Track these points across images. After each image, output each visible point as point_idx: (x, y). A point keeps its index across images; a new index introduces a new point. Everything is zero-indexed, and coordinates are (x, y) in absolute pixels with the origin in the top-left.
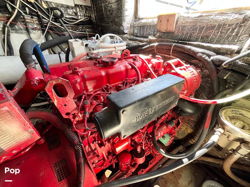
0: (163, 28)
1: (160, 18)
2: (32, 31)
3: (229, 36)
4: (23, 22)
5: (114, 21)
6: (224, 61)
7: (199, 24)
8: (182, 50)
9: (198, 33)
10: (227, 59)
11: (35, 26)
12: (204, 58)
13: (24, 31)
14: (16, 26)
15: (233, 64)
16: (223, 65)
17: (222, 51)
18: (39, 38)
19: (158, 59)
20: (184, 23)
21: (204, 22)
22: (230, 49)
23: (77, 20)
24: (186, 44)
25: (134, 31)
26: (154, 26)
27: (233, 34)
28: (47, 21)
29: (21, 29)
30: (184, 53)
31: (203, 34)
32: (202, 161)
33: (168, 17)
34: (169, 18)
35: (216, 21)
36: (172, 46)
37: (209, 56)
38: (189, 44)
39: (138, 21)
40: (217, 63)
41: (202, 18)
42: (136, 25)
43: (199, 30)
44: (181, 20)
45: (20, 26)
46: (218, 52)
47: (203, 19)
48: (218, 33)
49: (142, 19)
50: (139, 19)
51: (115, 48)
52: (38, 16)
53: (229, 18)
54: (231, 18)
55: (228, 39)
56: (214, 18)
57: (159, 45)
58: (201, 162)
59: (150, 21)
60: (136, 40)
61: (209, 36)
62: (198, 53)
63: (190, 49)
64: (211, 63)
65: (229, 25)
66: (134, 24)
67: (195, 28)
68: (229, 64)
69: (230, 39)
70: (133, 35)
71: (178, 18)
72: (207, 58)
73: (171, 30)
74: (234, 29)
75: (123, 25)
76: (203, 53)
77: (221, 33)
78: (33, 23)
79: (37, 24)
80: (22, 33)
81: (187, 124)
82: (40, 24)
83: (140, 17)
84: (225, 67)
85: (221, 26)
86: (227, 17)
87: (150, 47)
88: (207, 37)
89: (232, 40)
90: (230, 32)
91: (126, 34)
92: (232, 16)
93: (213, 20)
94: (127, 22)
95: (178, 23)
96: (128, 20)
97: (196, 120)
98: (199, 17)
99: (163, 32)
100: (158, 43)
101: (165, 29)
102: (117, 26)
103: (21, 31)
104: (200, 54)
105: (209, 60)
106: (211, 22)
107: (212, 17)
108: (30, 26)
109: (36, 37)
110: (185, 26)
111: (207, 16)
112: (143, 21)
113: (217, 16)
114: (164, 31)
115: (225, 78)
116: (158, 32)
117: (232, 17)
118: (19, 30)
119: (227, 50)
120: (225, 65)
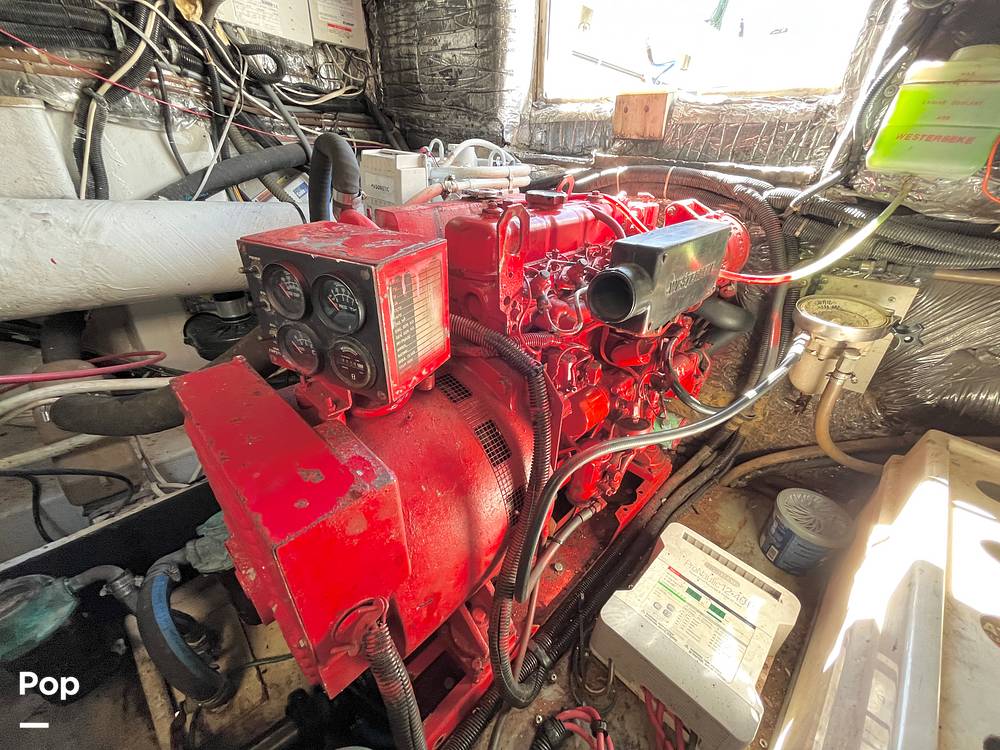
0: (634, 129)
1: (623, 103)
2: (180, 119)
3: (792, 149)
4: (153, 86)
5: (462, 105)
6: (791, 199)
7: (724, 121)
8: (695, 183)
9: (725, 144)
10: (798, 194)
11: (192, 105)
12: (749, 196)
13: (150, 120)
14: (127, 100)
15: (809, 203)
16: (791, 205)
17: (784, 180)
18: (198, 147)
19: (646, 199)
20: (689, 118)
21: (737, 117)
22: (799, 174)
23: (321, 93)
24: (701, 168)
25: (532, 136)
26: (602, 123)
27: (801, 145)
28: (230, 90)
29: (143, 112)
30: (699, 189)
31: (736, 145)
32: (761, 469)
33: (645, 101)
34: (649, 103)
35: (763, 116)
36: (666, 174)
37: (761, 190)
38: (708, 168)
39: (545, 107)
40: (779, 206)
41: (732, 107)
42: (540, 120)
43: (726, 137)
44: (680, 111)
45: (139, 99)
46: (775, 180)
47: (733, 110)
48: (769, 142)
49: (558, 102)
50: (548, 103)
51: (508, 178)
52: (206, 71)
53: (787, 108)
54: (793, 111)
55: (790, 156)
56: (758, 108)
57: (630, 172)
58: (760, 472)
59: (588, 109)
60: (549, 162)
61: (751, 149)
62: (735, 184)
63: (713, 179)
64: (766, 204)
65: (791, 125)
66: (533, 115)
67: (717, 131)
68: (803, 203)
69: (796, 155)
70: (529, 148)
71: (673, 105)
72: (756, 194)
73: (657, 135)
74: (800, 134)
75: (499, 116)
76: (747, 185)
77: (776, 141)
78: (185, 92)
79: (197, 97)
80: (143, 126)
81: (716, 382)
82: (207, 98)
83: (550, 97)
84: (795, 209)
85: (775, 127)
86: (784, 107)
87: (600, 178)
88: (747, 151)
89: (799, 156)
90: (794, 141)
91: (508, 144)
92: (794, 105)
93: (756, 112)
94: (509, 109)
95: (673, 116)
96: (515, 104)
97: (739, 362)
98: (722, 104)
99: (633, 140)
100: (626, 168)
101: (639, 130)
102: (475, 120)
103: (141, 118)
104: (739, 188)
105: (762, 198)
106: (751, 116)
107: (753, 105)
108: (175, 104)
109: (188, 142)
110: (689, 126)
111: (741, 103)
112: (565, 109)
113: (764, 105)
114: (634, 137)
115: (797, 234)
116: (618, 139)
117: (795, 109)
118: (134, 113)
119: (794, 176)
120: (795, 205)
